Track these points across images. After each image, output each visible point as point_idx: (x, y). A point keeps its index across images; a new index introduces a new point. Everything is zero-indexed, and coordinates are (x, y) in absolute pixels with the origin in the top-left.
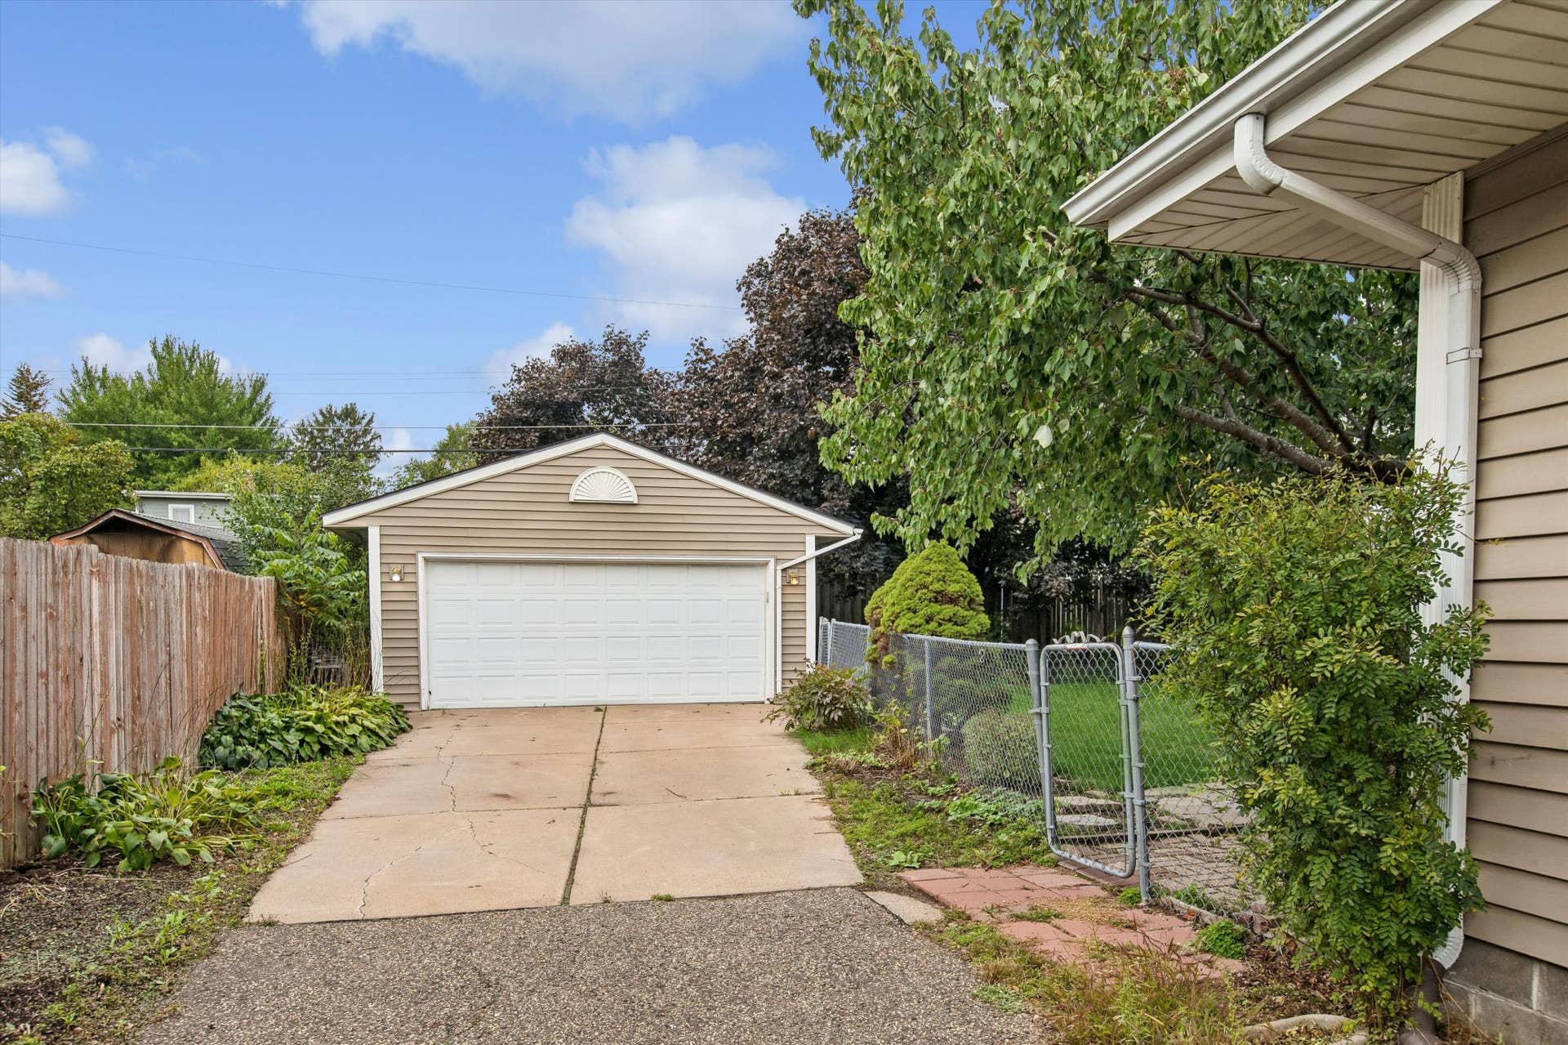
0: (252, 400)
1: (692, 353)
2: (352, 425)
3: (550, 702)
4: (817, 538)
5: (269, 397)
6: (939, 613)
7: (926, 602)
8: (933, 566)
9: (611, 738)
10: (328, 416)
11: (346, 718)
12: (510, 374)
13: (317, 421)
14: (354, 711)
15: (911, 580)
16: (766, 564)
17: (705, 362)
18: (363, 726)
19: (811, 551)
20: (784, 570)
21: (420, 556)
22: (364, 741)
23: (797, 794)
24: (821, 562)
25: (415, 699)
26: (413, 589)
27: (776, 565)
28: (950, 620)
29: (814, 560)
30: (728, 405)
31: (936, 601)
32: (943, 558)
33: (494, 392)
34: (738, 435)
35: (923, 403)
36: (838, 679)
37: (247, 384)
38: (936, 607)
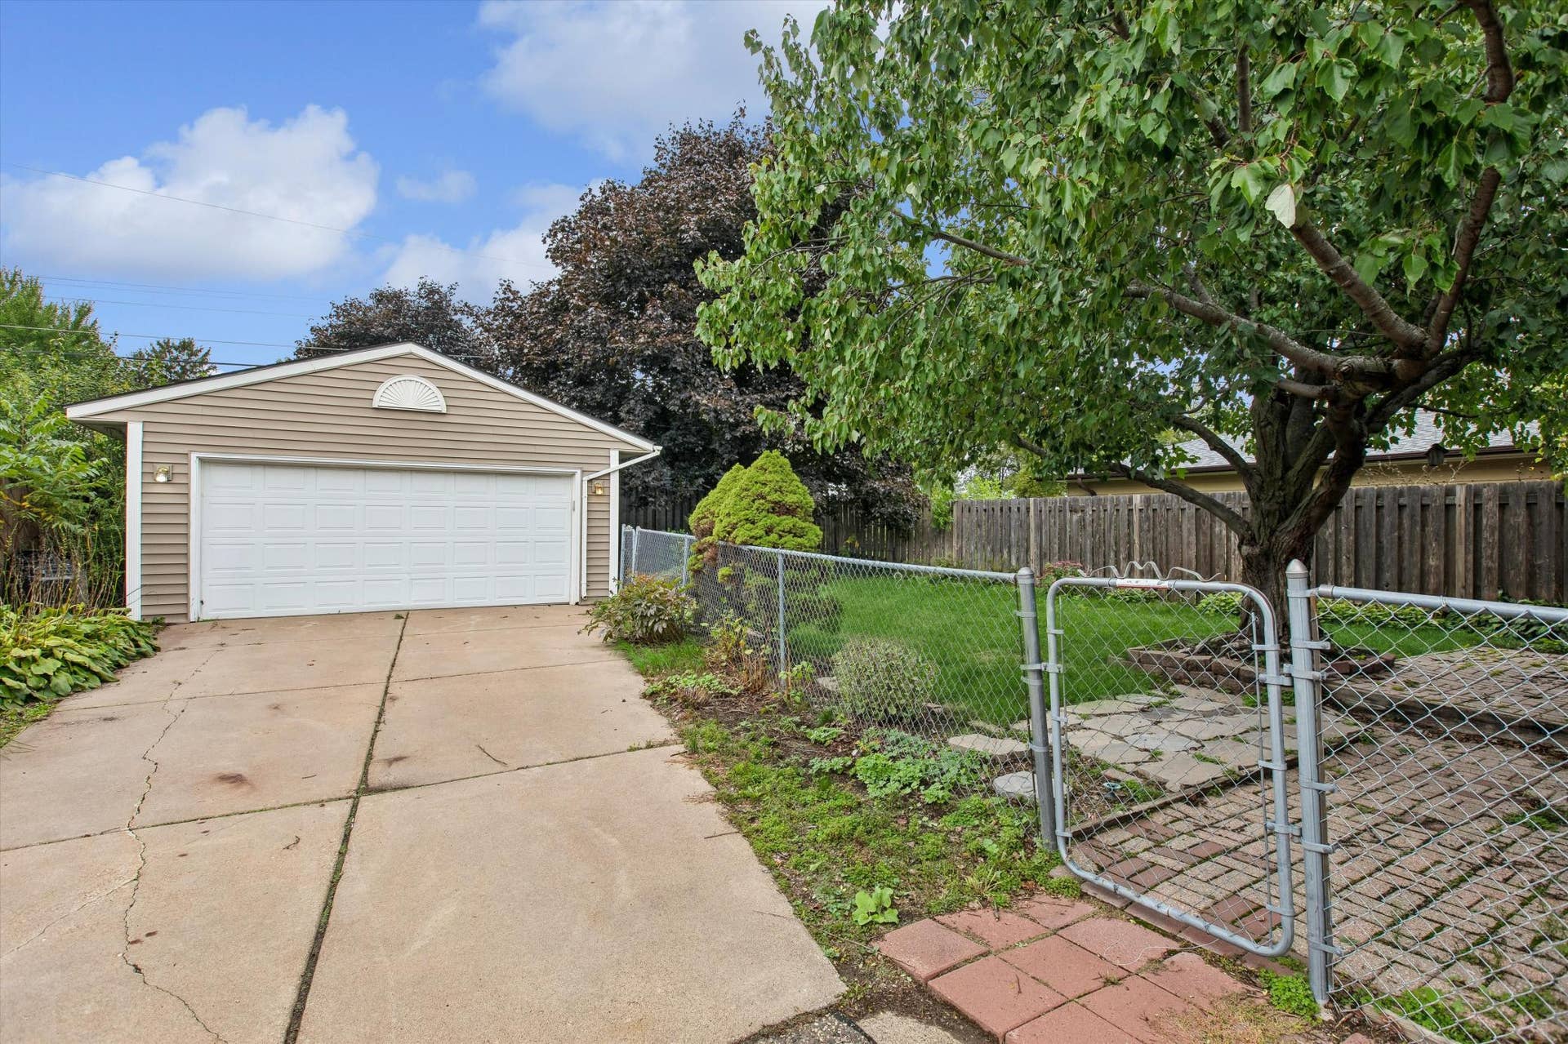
0: (77, 324)
1: (501, 292)
2: (190, 355)
3: (345, 609)
4: (621, 453)
5: (95, 322)
6: (778, 525)
7: (764, 513)
8: (769, 477)
9: (410, 657)
10: (166, 347)
11: (37, 652)
12: (331, 311)
13: (154, 350)
14: (52, 642)
15: (746, 490)
16: (572, 475)
17: (512, 301)
18: (64, 660)
19: (615, 465)
20: (590, 481)
21: (194, 457)
22: (63, 681)
23: (649, 746)
24: (624, 475)
25: (182, 610)
26: (183, 490)
27: (582, 476)
28: (790, 532)
29: (617, 474)
30: (534, 338)
31: (773, 511)
32: (777, 468)
33: (314, 324)
34: (542, 362)
35: (857, 250)
36: (662, 590)
37: (72, 310)
38: (775, 518)
